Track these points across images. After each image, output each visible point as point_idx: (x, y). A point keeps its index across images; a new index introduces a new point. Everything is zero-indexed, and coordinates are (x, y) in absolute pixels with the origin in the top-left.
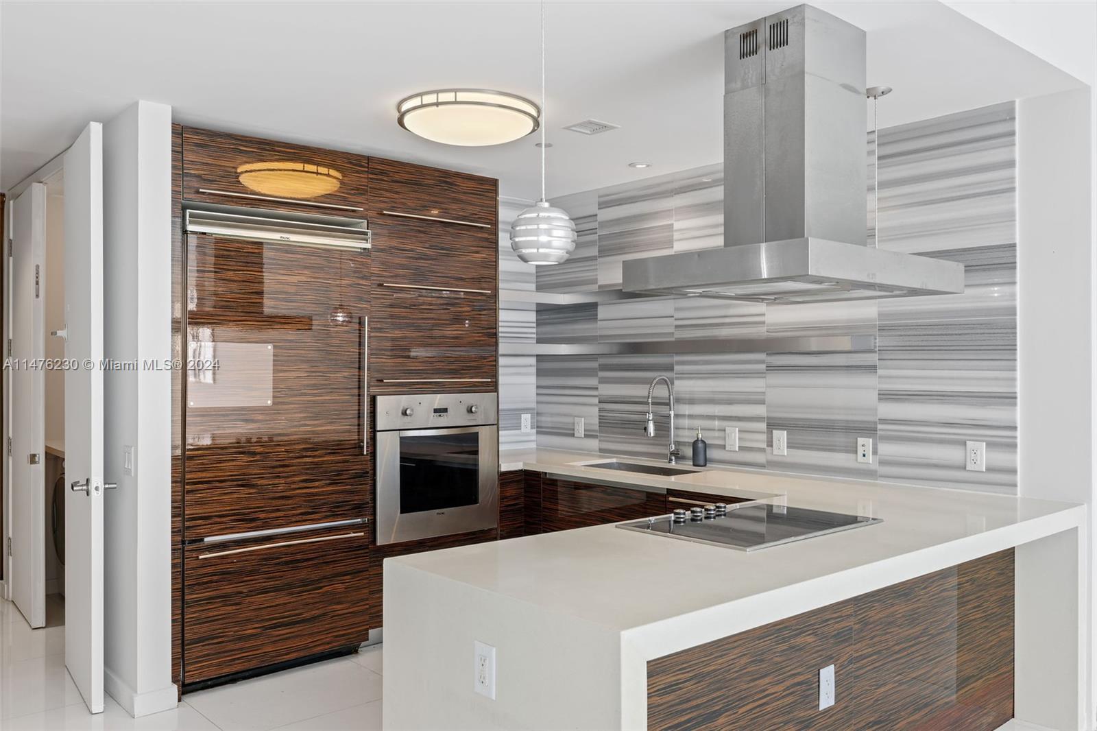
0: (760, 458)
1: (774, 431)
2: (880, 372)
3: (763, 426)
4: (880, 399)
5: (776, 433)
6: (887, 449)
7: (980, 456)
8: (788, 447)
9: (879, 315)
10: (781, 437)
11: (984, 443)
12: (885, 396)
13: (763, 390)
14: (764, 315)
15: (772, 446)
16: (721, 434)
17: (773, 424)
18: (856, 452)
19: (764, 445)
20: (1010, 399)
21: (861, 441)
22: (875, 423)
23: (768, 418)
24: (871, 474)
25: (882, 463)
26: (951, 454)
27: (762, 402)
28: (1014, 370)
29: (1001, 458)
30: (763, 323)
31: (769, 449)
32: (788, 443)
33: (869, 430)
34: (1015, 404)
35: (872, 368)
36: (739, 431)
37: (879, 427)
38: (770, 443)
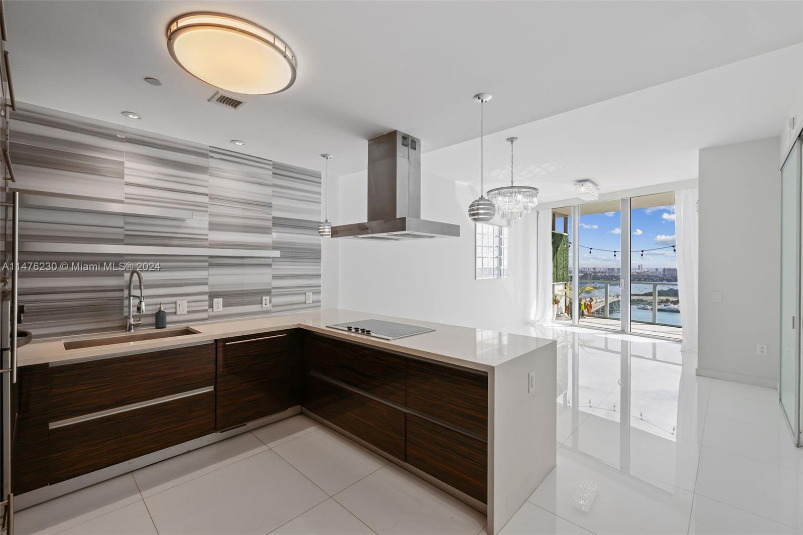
0: (204, 315)
1: (214, 299)
2: (273, 267)
3: (206, 297)
4: (273, 279)
5: (215, 300)
6: (275, 300)
7: (311, 297)
8: (223, 307)
9: (273, 242)
10: (219, 302)
11: (311, 293)
12: (275, 277)
13: (206, 277)
14: (207, 235)
15: (212, 307)
16: (173, 305)
17: (213, 296)
18: (262, 303)
19: (207, 308)
20: (318, 276)
21: (264, 298)
22: (271, 289)
23: (210, 292)
24: (268, 312)
25: (273, 306)
26: (300, 298)
27: (206, 284)
28: (320, 266)
29: (316, 297)
30: (207, 239)
31: (211, 309)
32: (223, 304)
33: (268, 292)
34: (320, 278)
35: (270, 265)
36: (188, 302)
37: (272, 291)
38: (211, 306)
